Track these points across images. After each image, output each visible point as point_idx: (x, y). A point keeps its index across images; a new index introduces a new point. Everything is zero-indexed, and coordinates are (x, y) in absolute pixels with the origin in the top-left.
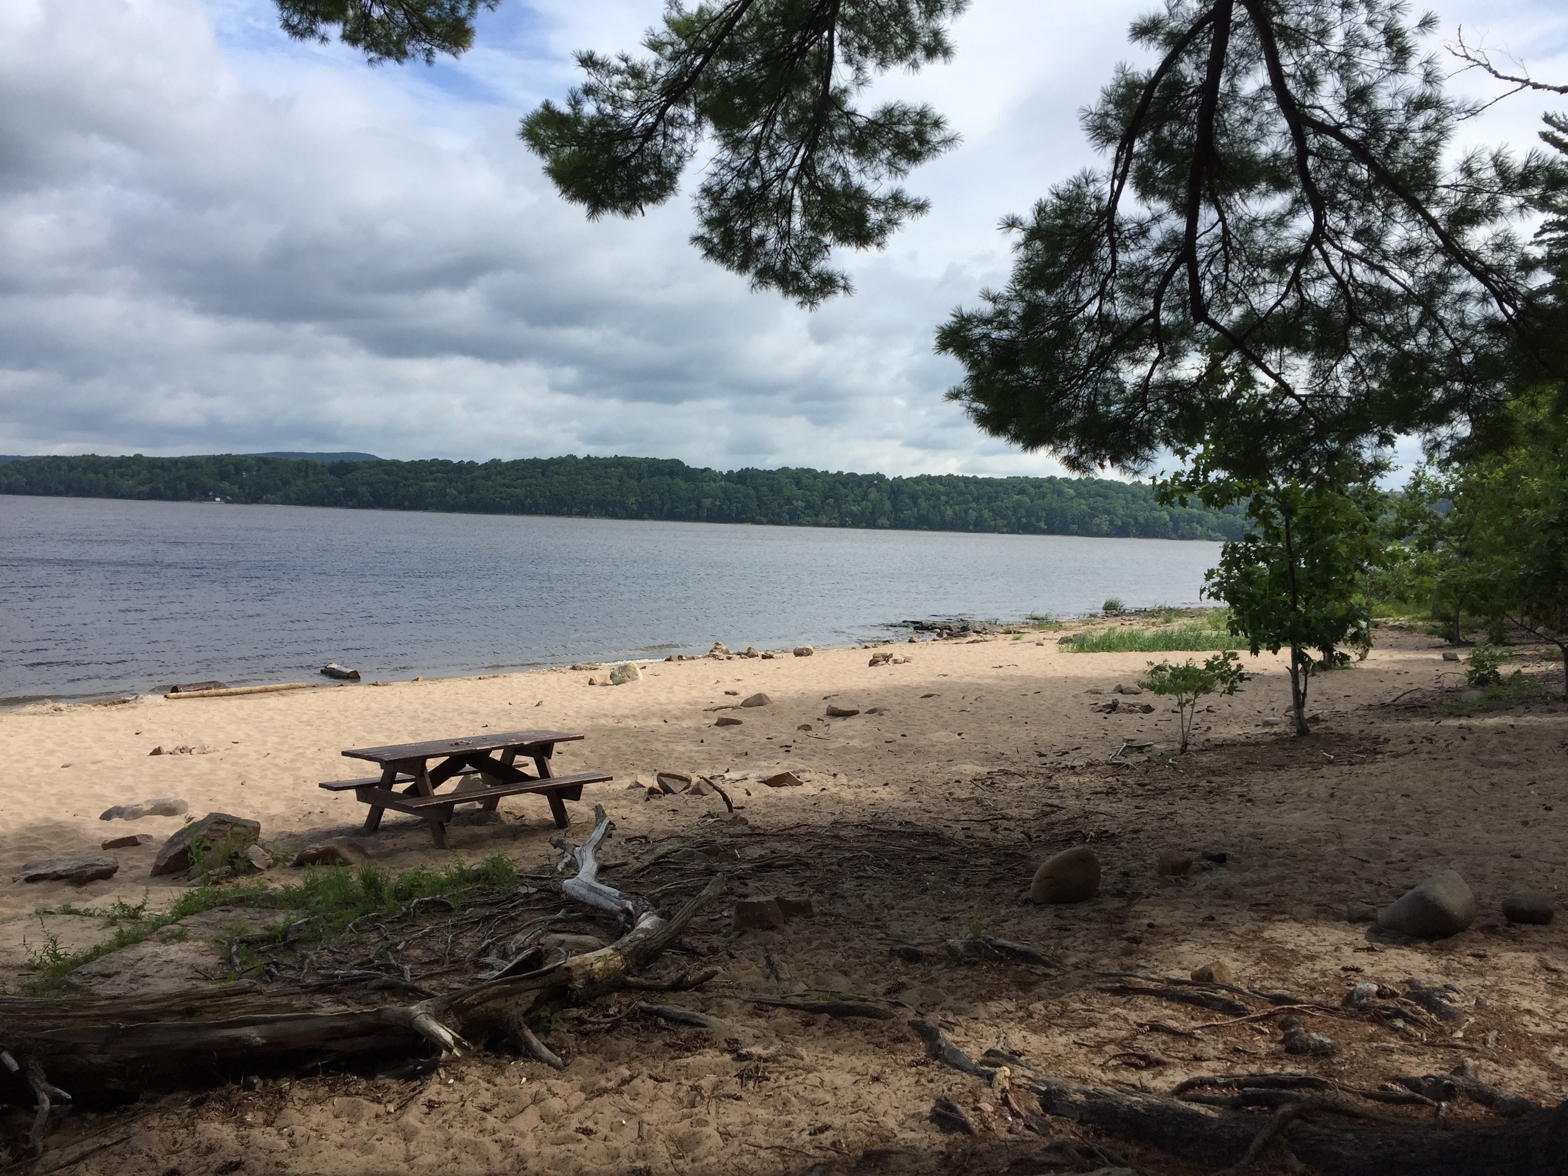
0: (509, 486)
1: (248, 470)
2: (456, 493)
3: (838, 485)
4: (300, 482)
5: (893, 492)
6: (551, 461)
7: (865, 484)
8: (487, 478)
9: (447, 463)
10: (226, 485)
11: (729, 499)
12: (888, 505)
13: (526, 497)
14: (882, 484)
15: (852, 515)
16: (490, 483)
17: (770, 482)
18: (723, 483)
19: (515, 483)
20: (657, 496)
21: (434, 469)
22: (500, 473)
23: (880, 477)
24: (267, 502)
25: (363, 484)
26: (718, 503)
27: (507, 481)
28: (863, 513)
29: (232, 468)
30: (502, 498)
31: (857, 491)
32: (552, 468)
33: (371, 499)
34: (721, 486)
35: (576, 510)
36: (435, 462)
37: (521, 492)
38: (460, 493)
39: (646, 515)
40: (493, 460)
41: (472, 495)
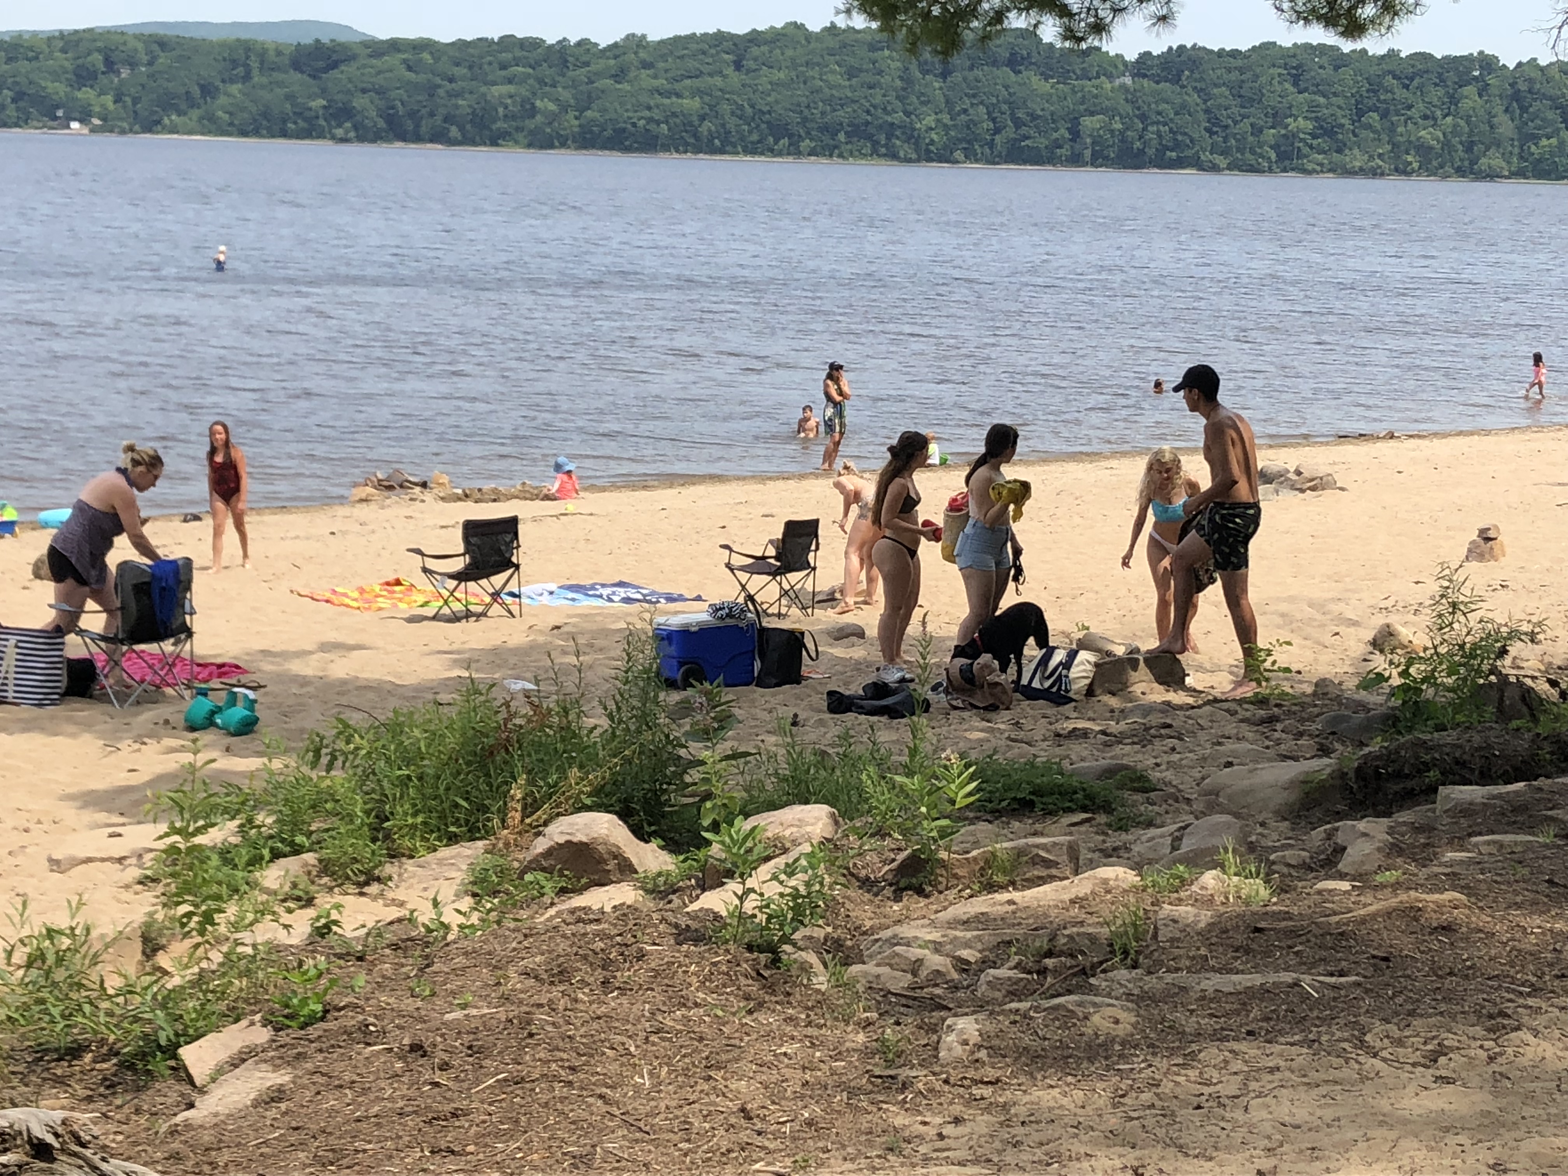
0: (667, 94)
1: (133, 64)
2: (552, 107)
3: (1389, 80)
4: (235, 89)
5: (1516, 96)
6: (754, 38)
7: (1451, 77)
8: (620, 75)
9: (534, 44)
10: (86, 94)
11: (1143, 117)
12: (1506, 126)
13: (702, 118)
14: (1491, 80)
15: (1423, 150)
16: (626, 86)
17: (1234, 76)
18: (1128, 80)
19: (677, 86)
20: (982, 109)
21: (506, 56)
22: (646, 65)
23: (1487, 63)
24: (174, 130)
25: (364, 91)
26: (1118, 126)
27: (660, 82)
28: (1446, 144)
29: (97, 59)
30: (650, 120)
31: (1436, 94)
32: (755, 51)
33: (381, 124)
34: (1123, 86)
35: (806, 144)
36: (508, 42)
37: (691, 104)
38: (564, 108)
39: (958, 155)
40: (630, 37)
41: (589, 113)
